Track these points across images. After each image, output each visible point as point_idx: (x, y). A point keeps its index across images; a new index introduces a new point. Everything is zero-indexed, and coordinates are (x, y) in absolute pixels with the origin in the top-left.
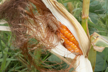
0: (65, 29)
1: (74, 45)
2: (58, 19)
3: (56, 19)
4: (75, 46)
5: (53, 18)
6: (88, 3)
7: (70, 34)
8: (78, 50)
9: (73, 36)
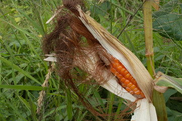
0: (117, 64)
1: (131, 83)
2: (108, 52)
3: (106, 51)
4: (134, 86)
5: (104, 50)
6: (150, 38)
7: (124, 69)
8: (138, 91)
9: (129, 72)
